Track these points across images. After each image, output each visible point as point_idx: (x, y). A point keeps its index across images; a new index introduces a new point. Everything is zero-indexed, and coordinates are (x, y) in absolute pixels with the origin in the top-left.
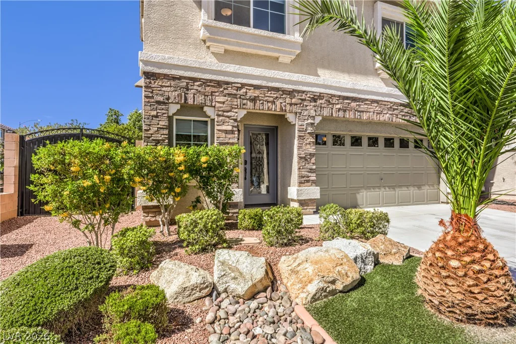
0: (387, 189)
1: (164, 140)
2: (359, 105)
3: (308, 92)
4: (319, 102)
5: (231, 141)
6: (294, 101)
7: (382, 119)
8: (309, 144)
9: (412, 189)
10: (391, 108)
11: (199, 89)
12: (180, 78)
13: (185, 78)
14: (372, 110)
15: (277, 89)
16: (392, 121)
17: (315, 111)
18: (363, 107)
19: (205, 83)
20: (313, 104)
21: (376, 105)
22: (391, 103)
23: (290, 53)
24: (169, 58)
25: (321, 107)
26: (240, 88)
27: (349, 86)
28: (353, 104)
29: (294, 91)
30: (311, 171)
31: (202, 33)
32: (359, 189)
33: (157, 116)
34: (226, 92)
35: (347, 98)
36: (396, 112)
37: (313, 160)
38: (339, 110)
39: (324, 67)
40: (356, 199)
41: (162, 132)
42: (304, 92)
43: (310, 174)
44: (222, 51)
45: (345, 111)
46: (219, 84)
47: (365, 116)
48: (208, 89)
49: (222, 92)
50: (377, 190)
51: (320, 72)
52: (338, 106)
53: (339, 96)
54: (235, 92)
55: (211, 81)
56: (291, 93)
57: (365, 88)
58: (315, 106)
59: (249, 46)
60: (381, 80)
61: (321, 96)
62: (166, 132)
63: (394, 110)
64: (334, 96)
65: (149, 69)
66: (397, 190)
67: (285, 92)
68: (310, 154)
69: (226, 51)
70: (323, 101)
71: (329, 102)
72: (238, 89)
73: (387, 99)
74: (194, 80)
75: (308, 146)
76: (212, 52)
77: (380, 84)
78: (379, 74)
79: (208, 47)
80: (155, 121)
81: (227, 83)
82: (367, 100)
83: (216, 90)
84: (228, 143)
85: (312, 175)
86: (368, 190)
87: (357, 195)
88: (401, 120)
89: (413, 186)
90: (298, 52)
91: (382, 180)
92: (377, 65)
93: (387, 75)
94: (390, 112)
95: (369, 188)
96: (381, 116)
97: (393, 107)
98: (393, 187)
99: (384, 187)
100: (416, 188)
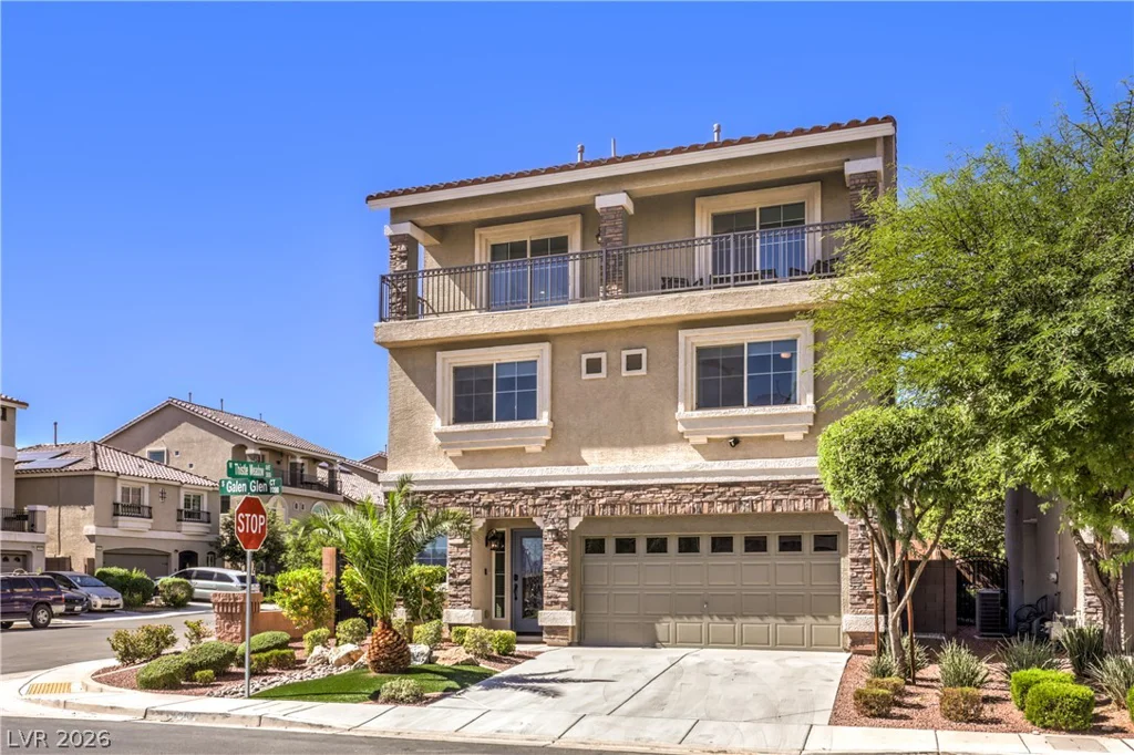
0: (716, 619)
2: (638, 496)
3: (556, 488)
4: (574, 498)
5: (463, 556)
6: (538, 501)
7: (680, 511)
8: (559, 554)
9: (771, 620)
10: (698, 492)
11: (432, 502)
12: (414, 493)
13: (418, 492)
14: (661, 500)
15: (516, 490)
16: (701, 512)
17: (568, 511)
18: (646, 497)
19: (437, 494)
20: (564, 502)
21: (668, 491)
22: (698, 484)
23: (534, 442)
25: (576, 505)
26: (475, 494)
27: (617, 471)
28: (628, 495)
29: (537, 489)
30: (561, 589)
31: (435, 441)
32: (658, 617)
34: (458, 501)
35: (618, 488)
36: (708, 498)
37: (565, 576)
38: (604, 506)
39: (591, 445)
40: (654, 631)
42: (551, 488)
43: (559, 594)
44: (459, 453)
45: (613, 506)
46: (451, 493)
47: (648, 511)
48: (440, 500)
49: (455, 501)
50: (696, 620)
51: (586, 454)
52: (603, 501)
53: (605, 487)
54: (467, 500)
55: (442, 492)
56: (535, 492)
57: (646, 470)
58: (566, 505)
59: (487, 444)
60: (692, 449)
61: (575, 491)
63: (705, 495)
64: (597, 487)
66: (738, 621)
67: (526, 492)
68: (560, 568)
69: (463, 452)
70: (578, 497)
71: (588, 496)
72: (471, 496)
73: (688, 480)
74: (427, 493)
75: (558, 558)
76: (450, 457)
77: (689, 455)
78: (688, 440)
79: (446, 453)
81: (459, 491)
82: (652, 486)
83: (447, 500)
84: (459, 558)
85: (563, 595)
86: (677, 620)
87: (657, 625)
88: (719, 508)
89: (776, 616)
90: (548, 438)
91: (704, 606)
92: (681, 428)
93: (703, 440)
94: (695, 500)
95: (680, 616)
96: (679, 507)
97: (702, 490)
98: (730, 618)
99: (711, 616)
100: (782, 621)
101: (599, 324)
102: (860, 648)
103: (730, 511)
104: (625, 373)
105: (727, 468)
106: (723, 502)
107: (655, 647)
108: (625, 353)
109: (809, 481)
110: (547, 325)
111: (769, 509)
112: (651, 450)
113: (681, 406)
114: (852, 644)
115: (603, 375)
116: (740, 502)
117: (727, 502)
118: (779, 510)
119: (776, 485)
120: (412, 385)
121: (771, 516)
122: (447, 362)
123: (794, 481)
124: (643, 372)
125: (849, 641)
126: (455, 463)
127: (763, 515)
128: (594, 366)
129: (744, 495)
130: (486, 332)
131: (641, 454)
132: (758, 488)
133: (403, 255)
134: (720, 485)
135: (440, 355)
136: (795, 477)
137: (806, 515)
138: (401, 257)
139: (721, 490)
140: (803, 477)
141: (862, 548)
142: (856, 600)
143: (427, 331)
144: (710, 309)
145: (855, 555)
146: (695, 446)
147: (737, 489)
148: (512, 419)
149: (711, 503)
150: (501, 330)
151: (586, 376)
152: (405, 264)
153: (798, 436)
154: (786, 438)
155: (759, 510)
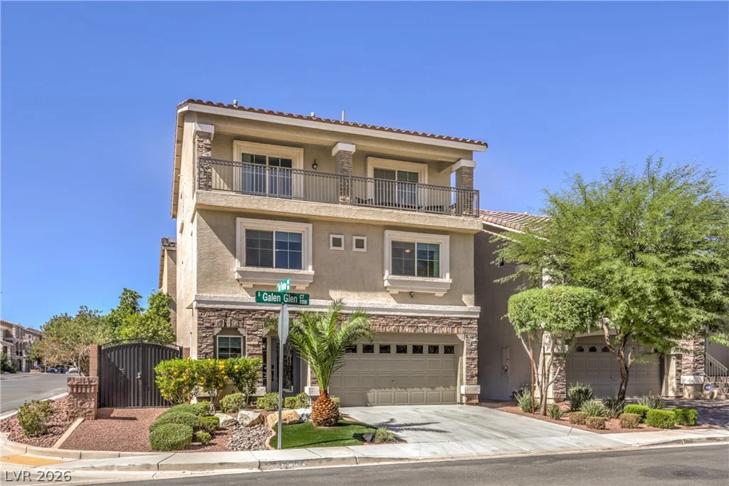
0: (398, 389)
1: (210, 353)
5: (257, 352)
7: (388, 330)
9: (425, 389)
10: (397, 320)
11: (235, 316)
12: (222, 310)
13: (225, 309)
14: (378, 323)
16: (398, 331)
18: (370, 321)
19: (239, 311)
21: (382, 319)
22: (397, 316)
23: (304, 283)
24: (214, 297)
26: (265, 314)
27: (355, 306)
31: (237, 276)
32: (368, 389)
33: (206, 337)
34: (253, 317)
36: (402, 323)
39: (335, 289)
40: (367, 397)
41: (209, 347)
44: (251, 286)
46: (249, 311)
48: (240, 315)
49: (251, 317)
50: (388, 390)
51: (332, 294)
53: (347, 314)
54: (260, 316)
55: (243, 310)
57: (371, 306)
60: (390, 296)
62: (212, 347)
63: (400, 322)
64: (343, 314)
65: (201, 305)
66: (409, 390)
69: (254, 285)
71: (337, 319)
72: (263, 314)
73: (392, 313)
74: (231, 310)
76: (244, 288)
77: (389, 299)
78: (388, 291)
79: (241, 284)
80: (205, 340)
81: (255, 311)
82: (373, 315)
83: (245, 316)
84: (255, 354)
86: (379, 390)
87: (368, 394)
88: (407, 330)
89: (427, 387)
90: (311, 281)
91: (394, 382)
92: (386, 284)
93: (396, 292)
94: (396, 324)
95: (380, 388)
96: (387, 328)
97: (399, 320)
98: (405, 388)
99: (396, 388)
100: (430, 389)
101: (348, 219)
102: (470, 402)
103: (413, 331)
104: (355, 249)
105: (412, 308)
106: (409, 326)
107: (367, 406)
108: (355, 238)
109: (449, 318)
110: (318, 213)
111: (431, 331)
112: (369, 294)
113: (387, 273)
114: (467, 401)
115: (342, 248)
116: (417, 327)
117: (411, 326)
118: (435, 332)
119: (434, 318)
120: (215, 236)
121: (432, 335)
122: (243, 225)
123: (442, 318)
124: (364, 250)
125: (464, 399)
126: (248, 292)
127: (429, 335)
128: (337, 243)
129: (419, 323)
130: (279, 210)
131: (364, 297)
132: (425, 320)
133: (208, 146)
134: (408, 317)
135: (239, 220)
136: (443, 315)
137: (447, 335)
138: (206, 148)
139: (409, 320)
140: (446, 316)
141: (471, 353)
142: (468, 378)
143: (237, 203)
144: (407, 221)
145: (469, 356)
146: (392, 295)
147: (416, 320)
148: (287, 268)
149: (403, 326)
150: (288, 211)
151: (332, 248)
152: (209, 153)
153: (440, 294)
154: (436, 295)
155: (426, 332)
